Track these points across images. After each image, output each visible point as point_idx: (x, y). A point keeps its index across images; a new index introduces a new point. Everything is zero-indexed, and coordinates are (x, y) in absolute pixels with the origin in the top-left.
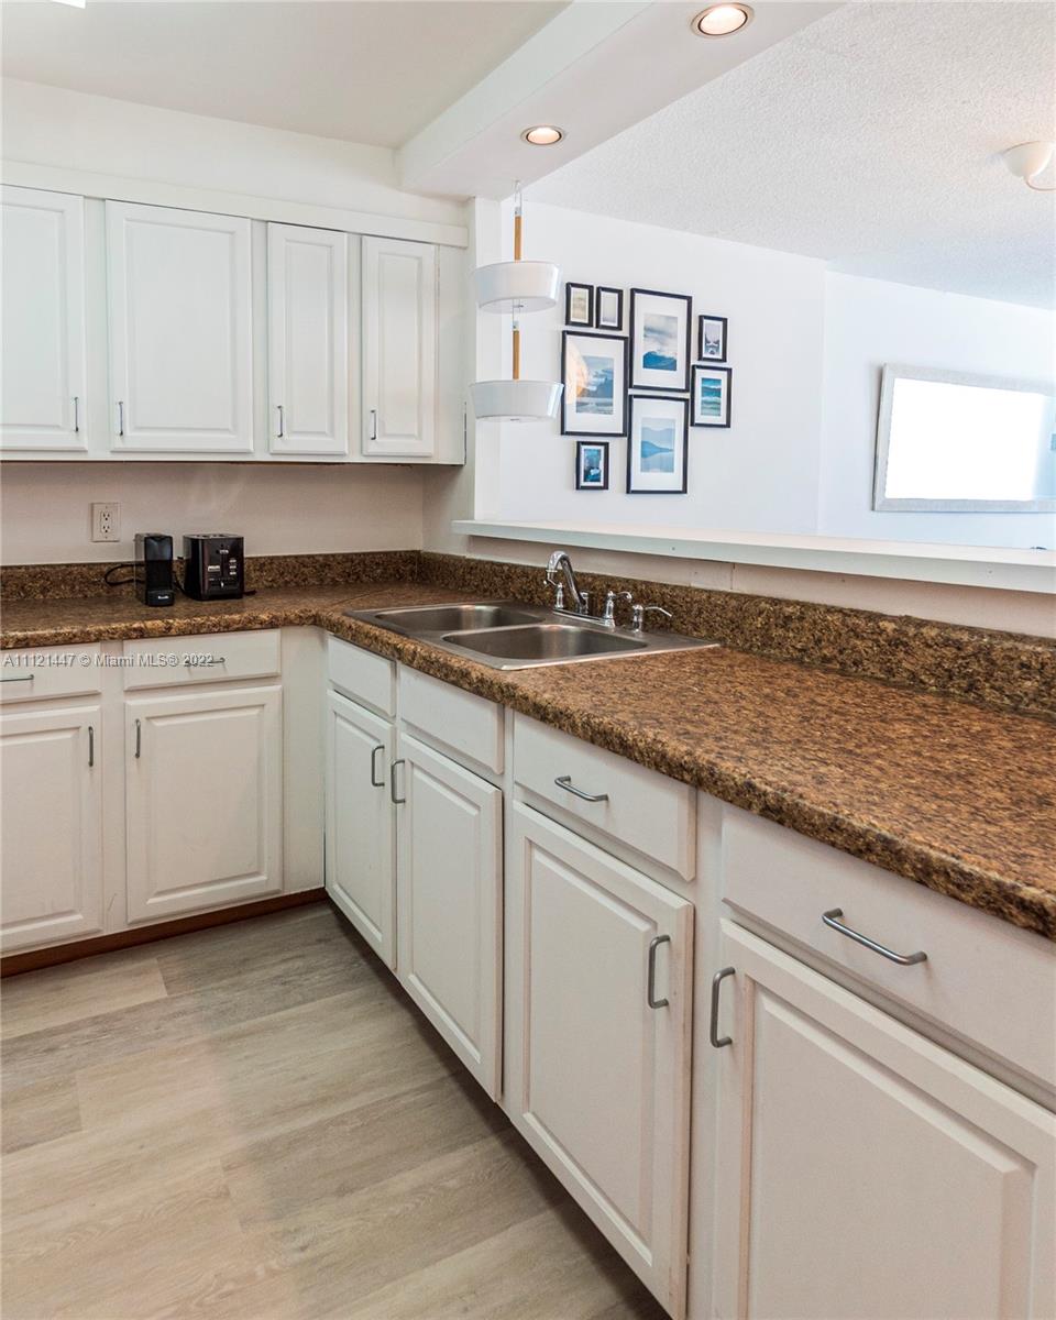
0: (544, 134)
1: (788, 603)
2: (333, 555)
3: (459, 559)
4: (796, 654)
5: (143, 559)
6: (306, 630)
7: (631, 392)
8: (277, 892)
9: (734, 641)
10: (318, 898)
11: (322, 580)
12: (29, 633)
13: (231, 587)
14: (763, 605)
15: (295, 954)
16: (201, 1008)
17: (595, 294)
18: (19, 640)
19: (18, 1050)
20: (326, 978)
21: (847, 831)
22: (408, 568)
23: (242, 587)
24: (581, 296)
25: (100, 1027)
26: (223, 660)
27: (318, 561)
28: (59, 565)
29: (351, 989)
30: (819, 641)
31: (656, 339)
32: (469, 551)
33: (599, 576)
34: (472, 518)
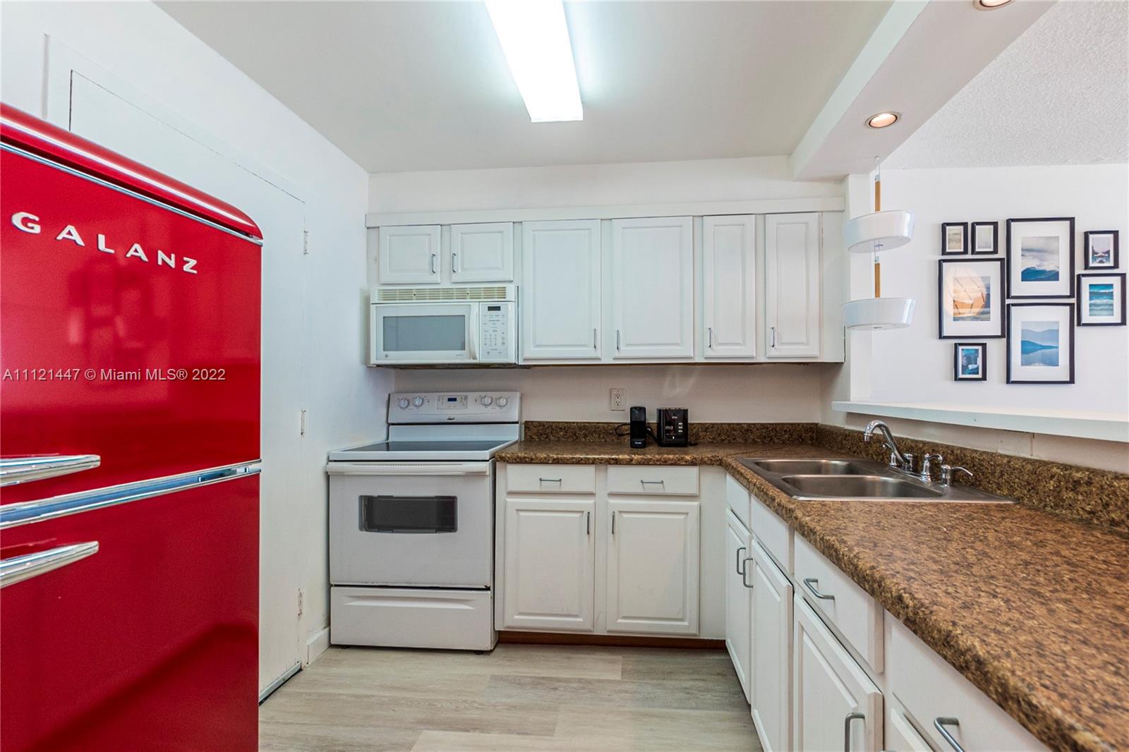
0: (884, 118)
1: (1078, 469)
2: (754, 424)
3: (839, 429)
4: (1086, 516)
5: (629, 421)
6: (716, 469)
7: (1008, 301)
8: (695, 635)
9: (1030, 500)
10: (719, 647)
11: (746, 440)
12: (560, 456)
13: (678, 440)
14: (1055, 470)
15: (701, 677)
16: (635, 692)
17: (970, 230)
18: (554, 459)
19: (539, 684)
20: (715, 698)
21: (954, 646)
22: (808, 435)
23: (687, 439)
24: (958, 232)
25: (581, 685)
26: (662, 482)
27: (743, 428)
28: (593, 423)
29: (728, 710)
30: (1106, 505)
31: (1035, 257)
32: (847, 423)
33: (928, 443)
34: (849, 400)
